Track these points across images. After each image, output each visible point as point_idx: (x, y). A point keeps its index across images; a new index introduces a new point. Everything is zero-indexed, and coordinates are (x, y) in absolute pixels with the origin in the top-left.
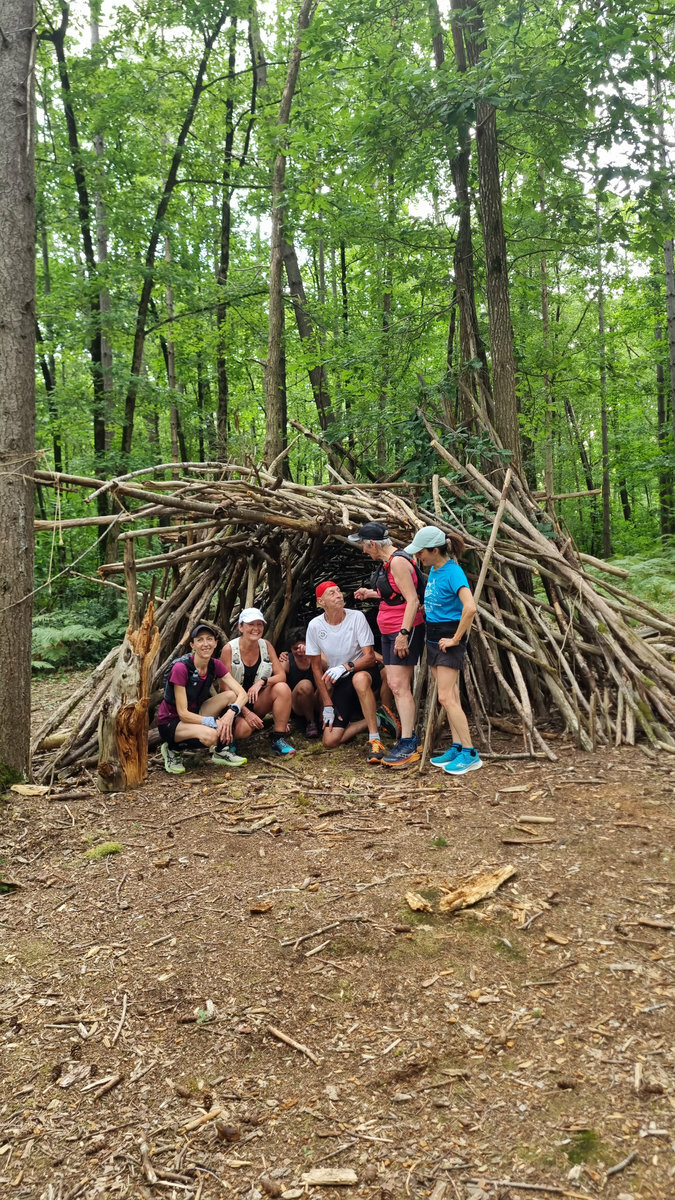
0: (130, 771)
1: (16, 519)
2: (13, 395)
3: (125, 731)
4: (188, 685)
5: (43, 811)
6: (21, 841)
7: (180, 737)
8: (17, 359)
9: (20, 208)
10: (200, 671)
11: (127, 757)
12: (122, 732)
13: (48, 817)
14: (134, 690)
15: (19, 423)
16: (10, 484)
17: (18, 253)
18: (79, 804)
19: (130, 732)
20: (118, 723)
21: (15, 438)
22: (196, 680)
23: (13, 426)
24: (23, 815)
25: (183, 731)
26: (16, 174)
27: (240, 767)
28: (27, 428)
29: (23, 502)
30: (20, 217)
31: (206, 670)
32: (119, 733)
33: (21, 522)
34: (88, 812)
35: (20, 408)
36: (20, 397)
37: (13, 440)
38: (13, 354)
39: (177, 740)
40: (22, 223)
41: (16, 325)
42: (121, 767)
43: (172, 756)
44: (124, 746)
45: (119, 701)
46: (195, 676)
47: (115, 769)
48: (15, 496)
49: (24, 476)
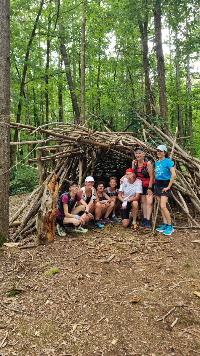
0: (49, 236)
1: (4, 140)
2: (3, 93)
3: (48, 221)
4: (68, 204)
5: (19, 254)
6: (15, 268)
7: (65, 223)
8: (4, 79)
9: (5, 21)
10: (72, 198)
11: (48, 231)
12: (46, 222)
13: (22, 257)
14: (51, 206)
15: (5, 103)
16: (2, 127)
17: (4, 37)
18: (32, 250)
19: (49, 222)
20: (45, 218)
21: (4, 109)
22: (71, 202)
23: (3, 105)
24: (12, 256)
25: (67, 220)
26: (3, 7)
27: (86, 233)
28: (8, 106)
29: (7, 134)
30: (5, 24)
31: (74, 198)
32: (45, 222)
33: (6, 142)
34: (37, 254)
35: (5, 97)
36: (5, 93)
37: (3, 110)
38: (3, 77)
39: (63, 224)
40: (6, 26)
41: (4, 65)
42: (46, 235)
43: (61, 229)
44: (47, 227)
45: (45, 210)
46: (71, 200)
47: (44, 236)
48: (4, 131)
49: (7, 124)
